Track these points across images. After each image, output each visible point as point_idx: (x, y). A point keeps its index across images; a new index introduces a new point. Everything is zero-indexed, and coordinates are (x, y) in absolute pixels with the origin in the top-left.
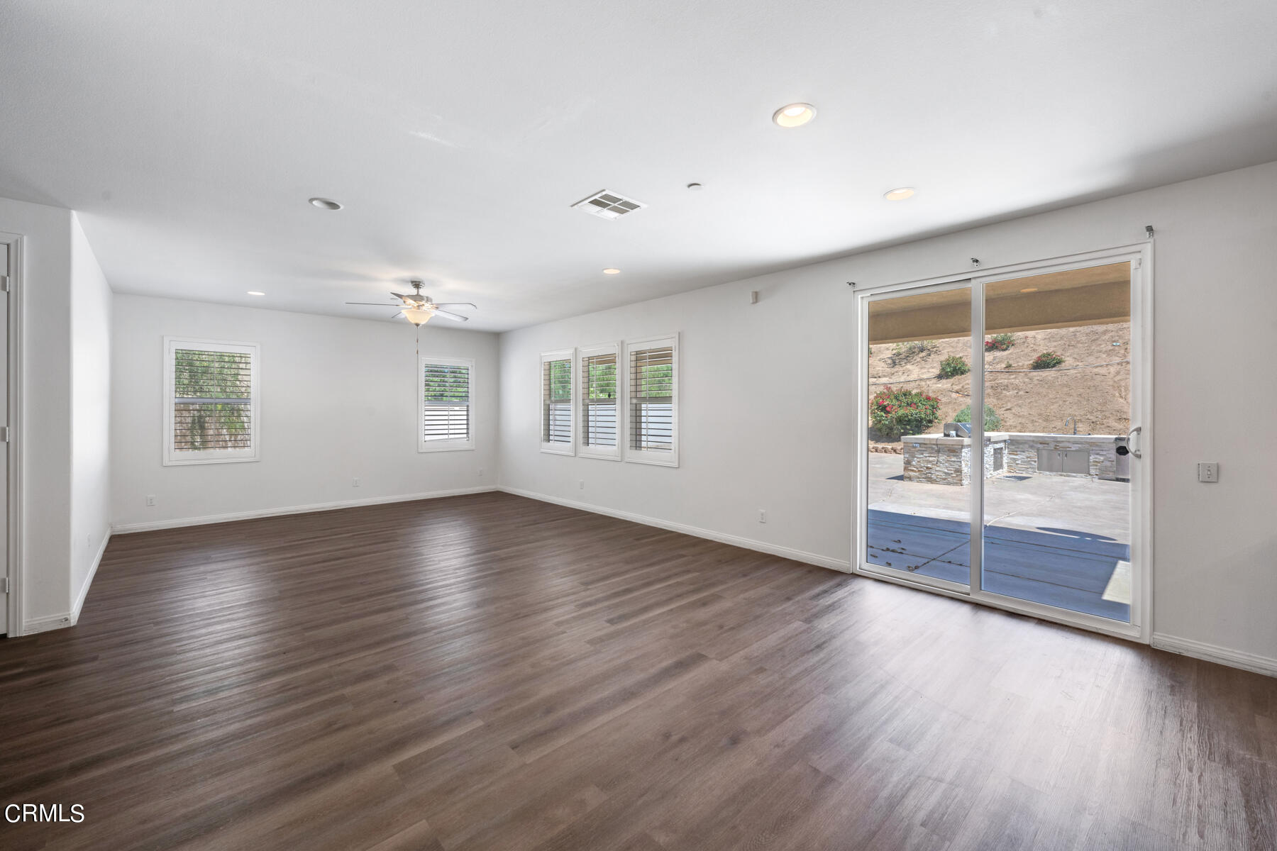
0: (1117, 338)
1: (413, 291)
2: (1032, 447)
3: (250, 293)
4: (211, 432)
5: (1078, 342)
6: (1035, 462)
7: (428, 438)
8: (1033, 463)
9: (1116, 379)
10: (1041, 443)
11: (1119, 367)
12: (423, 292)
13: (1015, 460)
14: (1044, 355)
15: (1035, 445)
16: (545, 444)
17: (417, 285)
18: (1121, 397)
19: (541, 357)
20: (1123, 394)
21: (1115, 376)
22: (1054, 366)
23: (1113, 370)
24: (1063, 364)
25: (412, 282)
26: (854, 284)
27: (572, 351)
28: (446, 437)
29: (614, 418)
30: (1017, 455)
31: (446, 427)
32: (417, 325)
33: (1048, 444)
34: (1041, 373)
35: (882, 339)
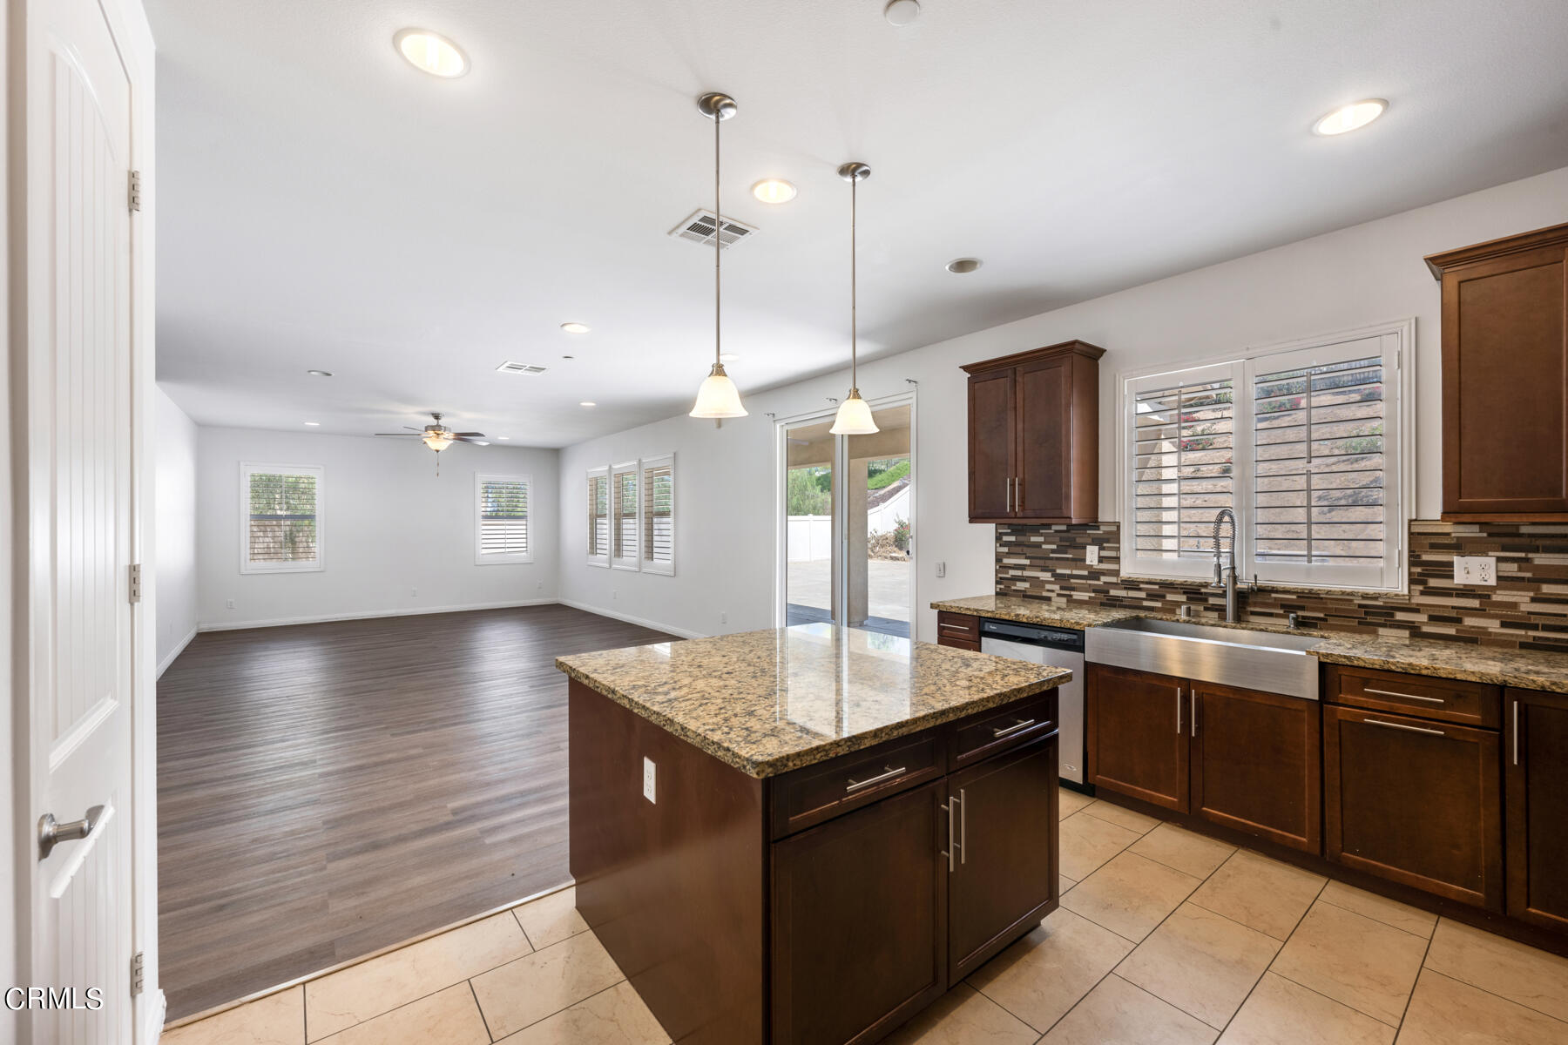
1: (433, 422)
3: (307, 424)
4: (301, 550)
7: (485, 551)
12: (442, 422)
16: (591, 557)
17: (437, 417)
19: (587, 473)
25: (433, 414)
26: (774, 414)
27: (607, 468)
28: (503, 550)
29: (633, 530)
31: (503, 541)
32: (438, 451)
35: (800, 464)
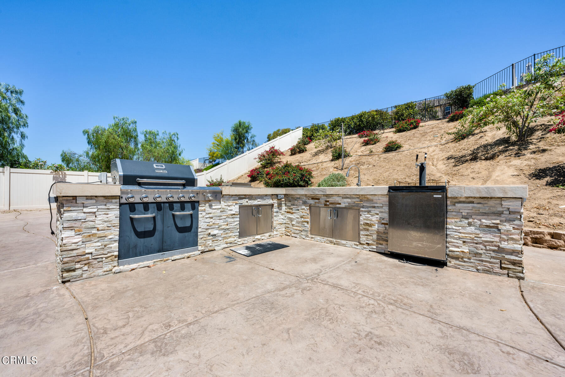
0: (437, 133)
2: (305, 203)
5: (414, 137)
6: (307, 222)
8: (305, 224)
9: (432, 154)
10: (313, 199)
11: (436, 147)
13: (291, 220)
14: (390, 143)
15: (307, 201)
18: (433, 165)
20: (435, 163)
21: (432, 153)
22: (396, 150)
23: (431, 149)
24: (402, 149)
30: (292, 213)
33: (319, 199)
34: (387, 154)
